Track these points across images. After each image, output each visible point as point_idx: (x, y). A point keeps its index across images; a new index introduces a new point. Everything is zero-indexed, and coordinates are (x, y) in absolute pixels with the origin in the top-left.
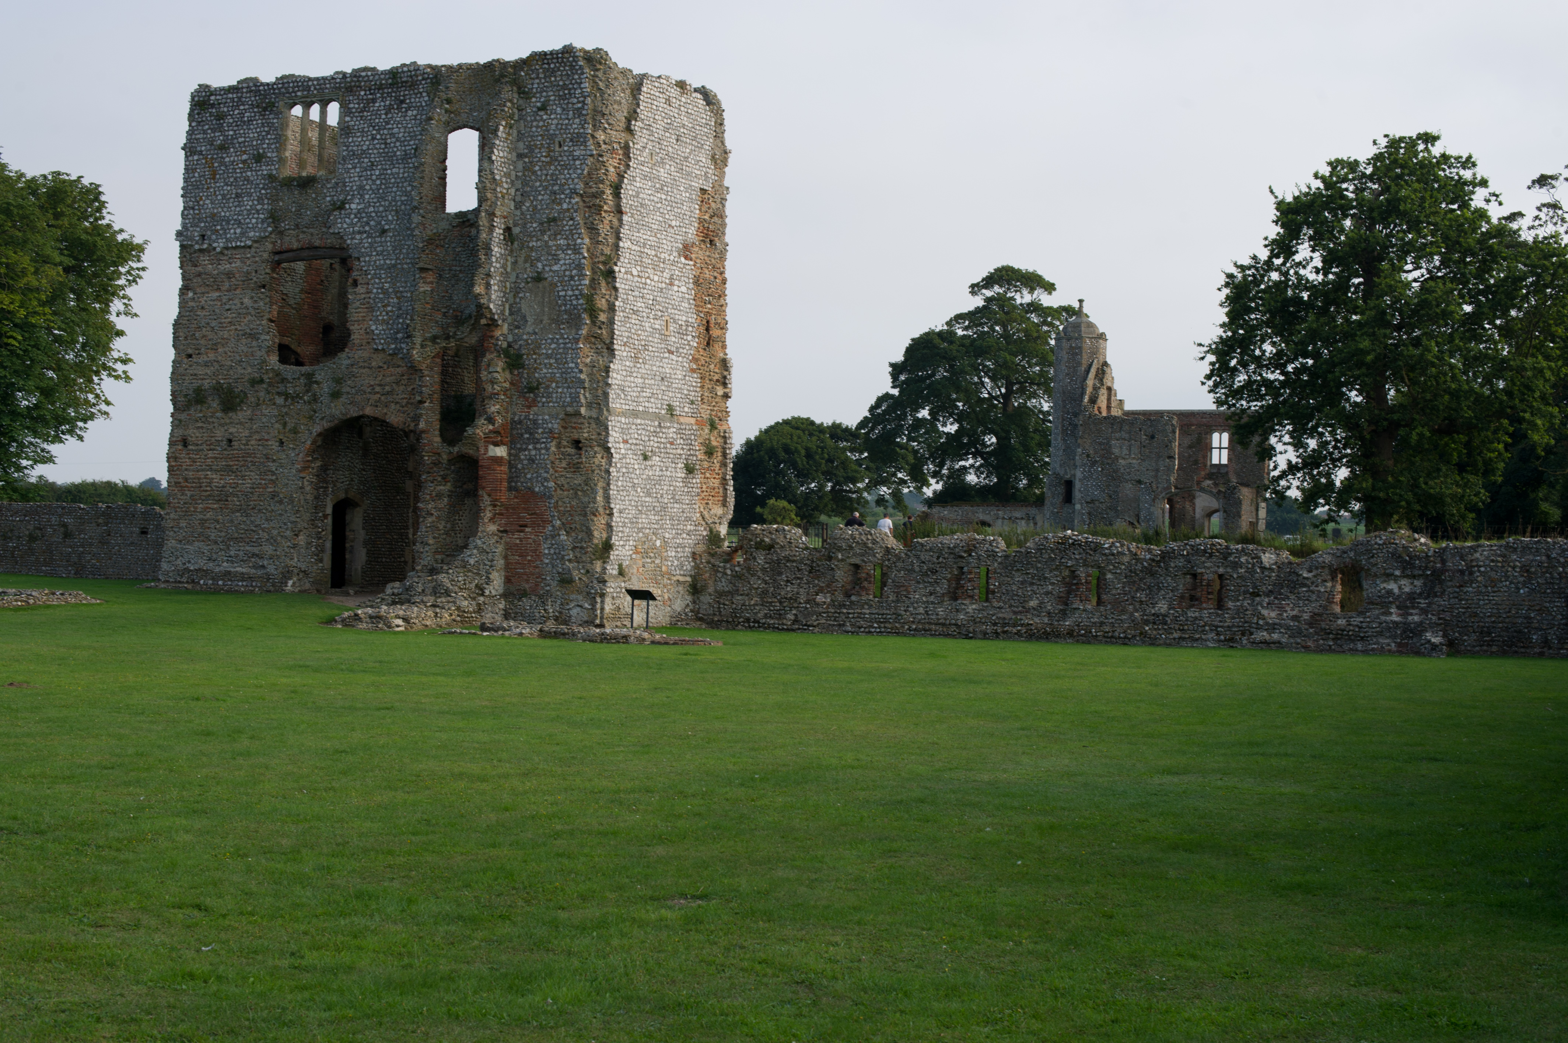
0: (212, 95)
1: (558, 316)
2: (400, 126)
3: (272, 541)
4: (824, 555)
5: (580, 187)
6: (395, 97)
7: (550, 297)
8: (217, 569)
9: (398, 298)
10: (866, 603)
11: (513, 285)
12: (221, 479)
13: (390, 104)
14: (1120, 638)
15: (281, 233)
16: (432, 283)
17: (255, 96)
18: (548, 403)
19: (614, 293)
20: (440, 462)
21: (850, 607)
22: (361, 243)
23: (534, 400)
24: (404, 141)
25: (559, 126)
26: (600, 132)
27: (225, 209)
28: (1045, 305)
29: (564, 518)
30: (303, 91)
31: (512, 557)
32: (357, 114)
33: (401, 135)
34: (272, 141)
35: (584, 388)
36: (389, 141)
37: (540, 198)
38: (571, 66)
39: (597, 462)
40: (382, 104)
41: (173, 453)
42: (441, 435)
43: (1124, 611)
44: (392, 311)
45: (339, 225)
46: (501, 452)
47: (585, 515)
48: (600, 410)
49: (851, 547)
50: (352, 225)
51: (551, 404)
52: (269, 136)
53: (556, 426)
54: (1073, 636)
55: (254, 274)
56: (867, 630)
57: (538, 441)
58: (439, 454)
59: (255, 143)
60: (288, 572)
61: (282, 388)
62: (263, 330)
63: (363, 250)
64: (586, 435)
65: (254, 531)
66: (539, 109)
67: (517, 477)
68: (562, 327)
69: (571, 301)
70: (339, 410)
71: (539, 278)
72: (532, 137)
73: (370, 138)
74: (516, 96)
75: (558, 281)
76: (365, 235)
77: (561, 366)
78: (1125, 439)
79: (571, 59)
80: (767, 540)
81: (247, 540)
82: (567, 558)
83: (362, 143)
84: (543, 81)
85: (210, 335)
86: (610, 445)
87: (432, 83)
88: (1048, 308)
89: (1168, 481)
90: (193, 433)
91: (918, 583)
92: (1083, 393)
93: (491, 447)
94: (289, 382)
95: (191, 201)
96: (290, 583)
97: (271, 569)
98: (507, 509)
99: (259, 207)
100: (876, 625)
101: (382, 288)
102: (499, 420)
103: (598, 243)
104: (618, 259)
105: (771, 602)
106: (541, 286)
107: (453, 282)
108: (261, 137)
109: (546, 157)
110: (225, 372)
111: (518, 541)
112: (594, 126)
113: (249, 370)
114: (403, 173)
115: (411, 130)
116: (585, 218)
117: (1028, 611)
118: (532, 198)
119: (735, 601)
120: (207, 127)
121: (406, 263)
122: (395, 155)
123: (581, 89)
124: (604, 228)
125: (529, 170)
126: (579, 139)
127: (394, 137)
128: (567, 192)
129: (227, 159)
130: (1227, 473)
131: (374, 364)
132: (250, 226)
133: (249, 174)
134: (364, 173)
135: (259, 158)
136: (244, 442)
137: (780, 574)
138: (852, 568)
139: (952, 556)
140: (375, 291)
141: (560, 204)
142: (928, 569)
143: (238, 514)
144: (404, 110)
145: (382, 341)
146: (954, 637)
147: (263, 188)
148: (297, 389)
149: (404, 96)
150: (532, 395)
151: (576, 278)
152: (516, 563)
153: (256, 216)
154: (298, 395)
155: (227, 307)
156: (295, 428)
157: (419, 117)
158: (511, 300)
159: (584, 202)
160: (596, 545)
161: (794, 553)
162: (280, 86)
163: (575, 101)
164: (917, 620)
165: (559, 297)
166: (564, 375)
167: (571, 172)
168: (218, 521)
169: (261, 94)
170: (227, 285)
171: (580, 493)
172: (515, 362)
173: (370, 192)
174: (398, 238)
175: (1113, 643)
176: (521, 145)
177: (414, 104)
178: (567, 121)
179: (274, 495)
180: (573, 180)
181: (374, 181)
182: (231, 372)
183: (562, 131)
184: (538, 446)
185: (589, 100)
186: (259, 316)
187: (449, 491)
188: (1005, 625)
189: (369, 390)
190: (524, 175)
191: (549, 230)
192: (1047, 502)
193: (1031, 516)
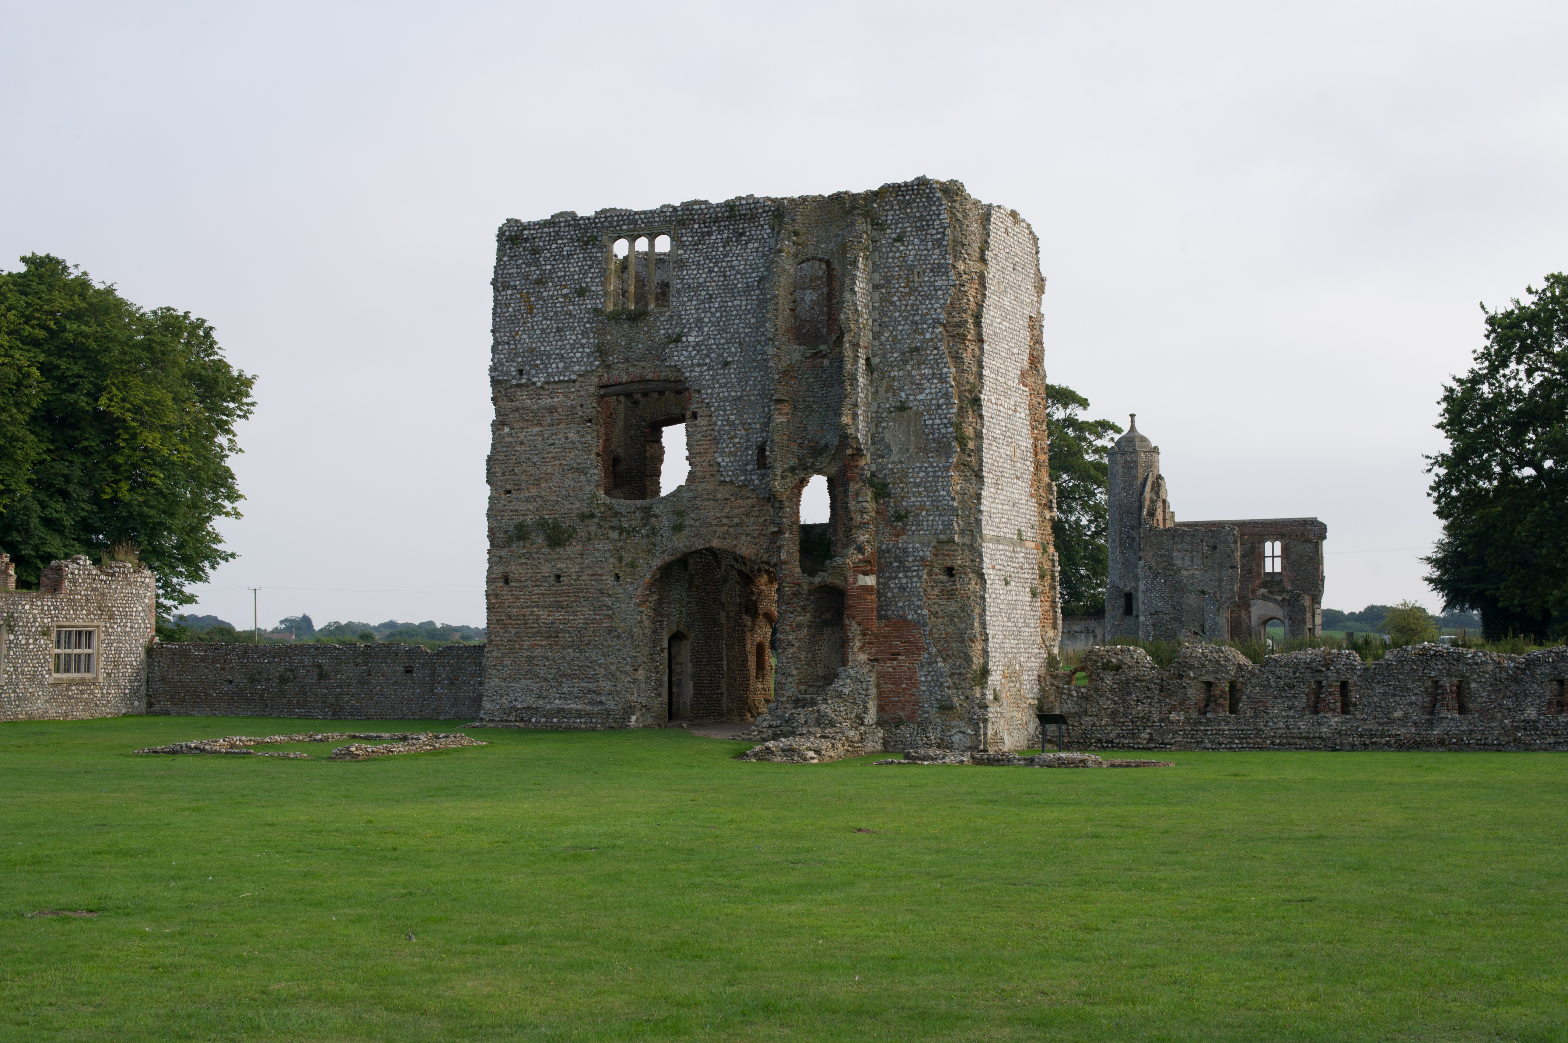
0: (525, 229)
1: (926, 445)
2: (739, 258)
3: (611, 676)
4: (1174, 674)
5: (943, 317)
6: (733, 230)
7: (916, 426)
8: (548, 707)
9: (745, 430)
10: (1223, 720)
11: (874, 415)
12: (549, 616)
13: (728, 237)
14: (1493, 745)
15: (609, 367)
16: (787, 414)
17: (575, 230)
18: (919, 531)
19: (979, 421)
20: (800, 593)
21: (1206, 725)
22: (701, 375)
23: (903, 529)
24: (745, 274)
25: (918, 257)
26: (961, 262)
27: (545, 344)
28: (1080, 420)
29: (939, 645)
30: (629, 224)
31: (884, 686)
32: (691, 247)
33: (741, 267)
34: (595, 275)
35: (957, 515)
36: (728, 273)
37: (900, 328)
38: (928, 197)
39: (972, 589)
40: (719, 236)
41: (494, 590)
42: (801, 566)
43: (1493, 719)
44: (739, 443)
45: (676, 358)
46: (870, 581)
47: (963, 641)
48: (973, 537)
49: (1203, 665)
50: (690, 357)
51: (922, 532)
52: (592, 270)
53: (928, 554)
54: (1443, 744)
55: (579, 408)
56: (1228, 746)
57: (909, 569)
58: (799, 585)
59: (576, 277)
60: (630, 707)
61: (615, 522)
62: (591, 464)
63: (704, 382)
64: (959, 562)
65: (589, 667)
66: (895, 240)
67: (887, 605)
68: (930, 455)
69: (939, 429)
70: (681, 543)
71: (902, 408)
72: (888, 268)
73: (706, 270)
74: (870, 227)
75: (924, 410)
76: (705, 368)
77: (931, 494)
78: (1187, 551)
79: (928, 191)
80: (1114, 660)
81: (582, 676)
82: (946, 684)
83: (698, 276)
84: (898, 212)
85: (532, 470)
86: (984, 571)
87: (775, 216)
88: (1083, 422)
89: (1232, 590)
90: (515, 570)
91: (1276, 698)
92: (1140, 508)
93: (861, 576)
94: (624, 516)
95: (505, 336)
96: (633, 718)
97: (611, 705)
98: (877, 637)
99: (584, 341)
100: (1236, 741)
101: (727, 420)
102: (868, 549)
103: (963, 371)
104: (982, 387)
105: (1124, 722)
106: (905, 415)
107: (807, 413)
108: (583, 271)
109: (904, 287)
110: (550, 508)
111: (891, 670)
112: (955, 256)
113: (578, 505)
114: (746, 306)
115: (753, 262)
116: (949, 347)
117: (1393, 721)
118: (891, 328)
119: (1083, 722)
120: (521, 261)
121: (753, 395)
122: (736, 287)
123: (940, 220)
124: (967, 357)
125: (886, 300)
126: (940, 270)
127: (734, 269)
128: (930, 321)
129: (545, 294)
130: (1281, 581)
131: (719, 496)
132: (575, 360)
133: (571, 308)
134: (702, 306)
135: (581, 292)
136: (574, 577)
137: (1130, 694)
138: (1203, 685)
139: (1309, 671)
140: (719, 423)
141: (922, 333)
142: (1285, 684)
143: (569, 650)
144: (743, 242)
145: (730, 473)
146: (1319, 749)
147: (588, 322)
148: (633, 522)
149: (743, 228)
150: (900, 524)
151: (944, 407)
152: (889, 691)
153: (581, 350)
154: (635, 528)
155: (550, 442)
156: (633, 562)
157: (761, 249)
158: (874, 430)
159: (947, 331)
160: (975, 671)
161: (1142, 673)
162: (602, 220)
163: (935, 231)
164: (1278, 735)
165: (926, 426)
166: (935, 503)
167: (933, 302)
168: (547, 659)
169: (581, 228)
170: (548, 420)
171: (956, 620)
172: (881, 491)
173: (709, 325)
174: (743, 370)
175: (1486, 750)
176: (876, 276)
177: (755, 237)
178: (926, 252)
179: (610, 631)
180: (936, 310)
181: (713, 314)
182: (557, 507)
183: (921, 262)
184: (909, 574)
185: (948, 231)
186: (587, 449)
187: (809, 621)
188: (1371, 736)
189: (715, 522)
190: (881, 306)
191: (912, 359)
192: (1108, 615)
193: (1091, 629)
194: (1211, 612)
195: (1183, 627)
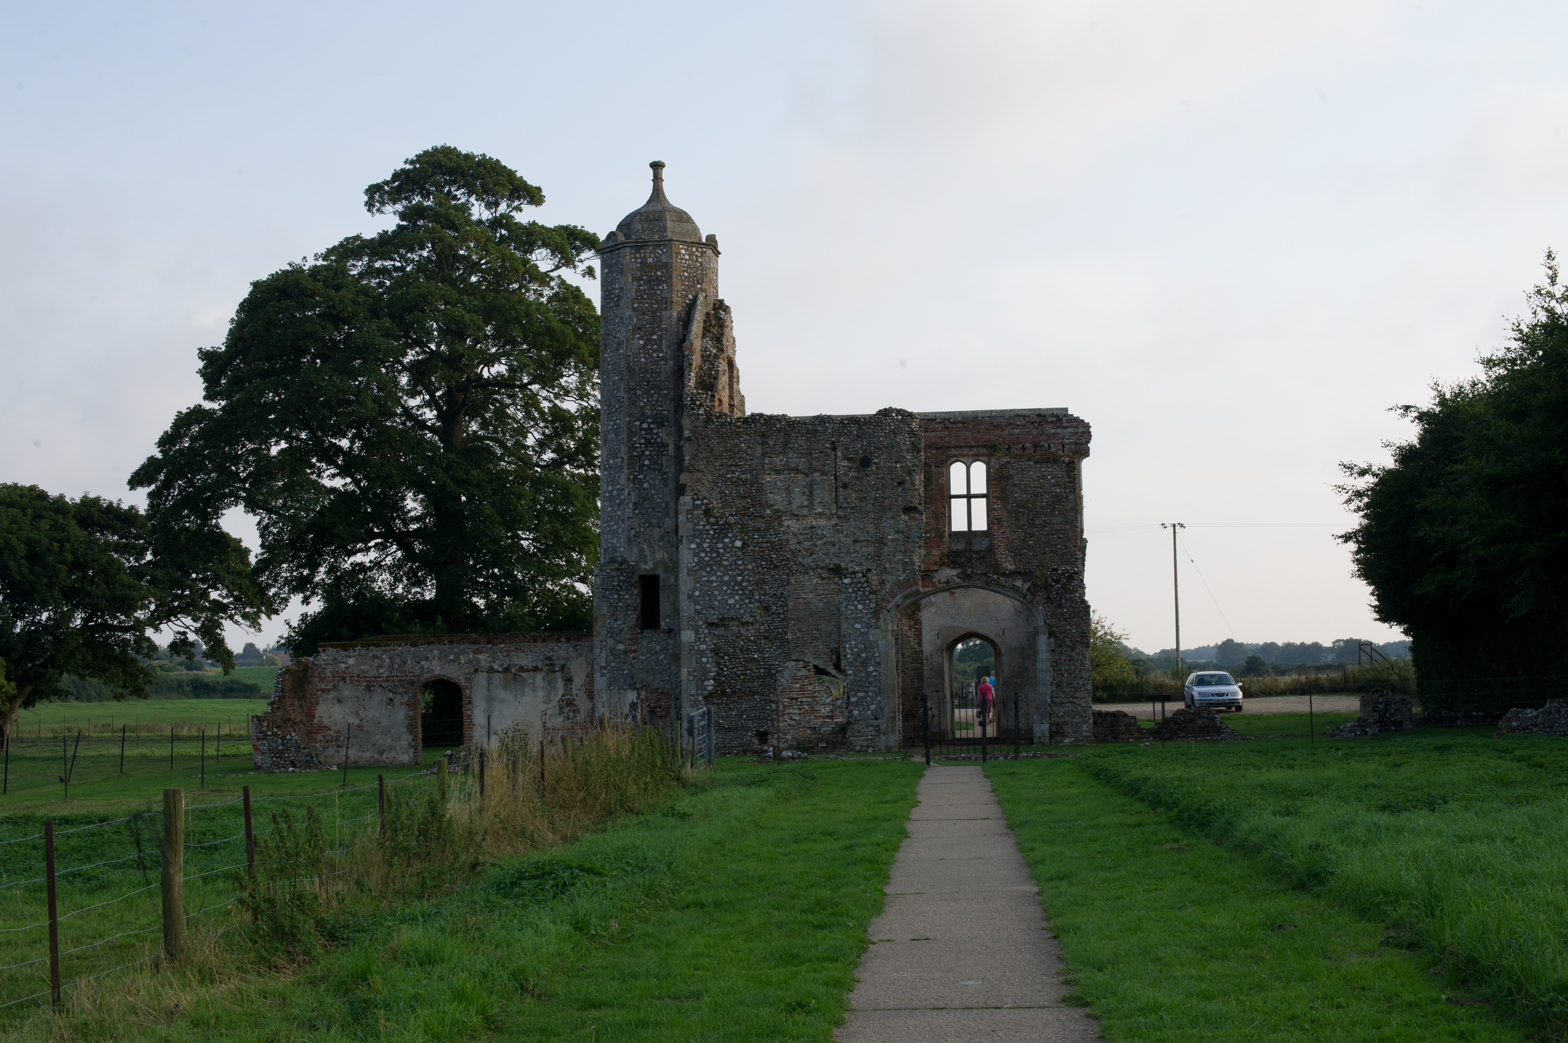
88: (531, 229)
89: (908, 565)
130: (990, 550)
192: (600, 629)
193: (558, 663)
194: (857, 620)
195: (787, 656)
